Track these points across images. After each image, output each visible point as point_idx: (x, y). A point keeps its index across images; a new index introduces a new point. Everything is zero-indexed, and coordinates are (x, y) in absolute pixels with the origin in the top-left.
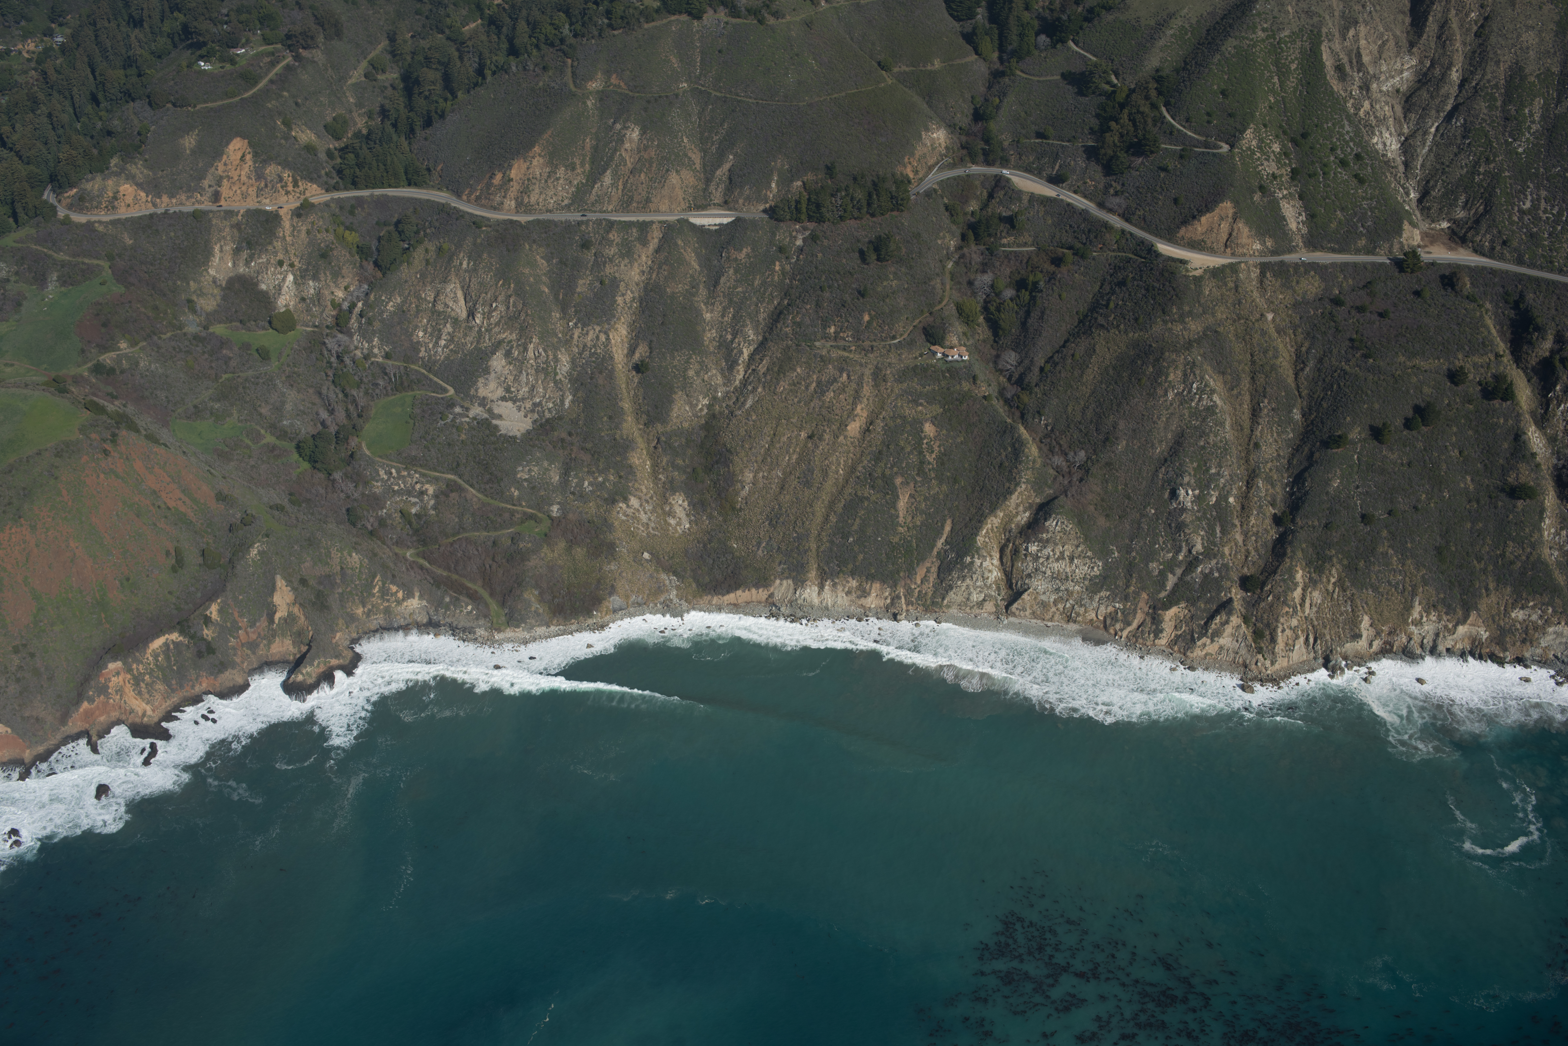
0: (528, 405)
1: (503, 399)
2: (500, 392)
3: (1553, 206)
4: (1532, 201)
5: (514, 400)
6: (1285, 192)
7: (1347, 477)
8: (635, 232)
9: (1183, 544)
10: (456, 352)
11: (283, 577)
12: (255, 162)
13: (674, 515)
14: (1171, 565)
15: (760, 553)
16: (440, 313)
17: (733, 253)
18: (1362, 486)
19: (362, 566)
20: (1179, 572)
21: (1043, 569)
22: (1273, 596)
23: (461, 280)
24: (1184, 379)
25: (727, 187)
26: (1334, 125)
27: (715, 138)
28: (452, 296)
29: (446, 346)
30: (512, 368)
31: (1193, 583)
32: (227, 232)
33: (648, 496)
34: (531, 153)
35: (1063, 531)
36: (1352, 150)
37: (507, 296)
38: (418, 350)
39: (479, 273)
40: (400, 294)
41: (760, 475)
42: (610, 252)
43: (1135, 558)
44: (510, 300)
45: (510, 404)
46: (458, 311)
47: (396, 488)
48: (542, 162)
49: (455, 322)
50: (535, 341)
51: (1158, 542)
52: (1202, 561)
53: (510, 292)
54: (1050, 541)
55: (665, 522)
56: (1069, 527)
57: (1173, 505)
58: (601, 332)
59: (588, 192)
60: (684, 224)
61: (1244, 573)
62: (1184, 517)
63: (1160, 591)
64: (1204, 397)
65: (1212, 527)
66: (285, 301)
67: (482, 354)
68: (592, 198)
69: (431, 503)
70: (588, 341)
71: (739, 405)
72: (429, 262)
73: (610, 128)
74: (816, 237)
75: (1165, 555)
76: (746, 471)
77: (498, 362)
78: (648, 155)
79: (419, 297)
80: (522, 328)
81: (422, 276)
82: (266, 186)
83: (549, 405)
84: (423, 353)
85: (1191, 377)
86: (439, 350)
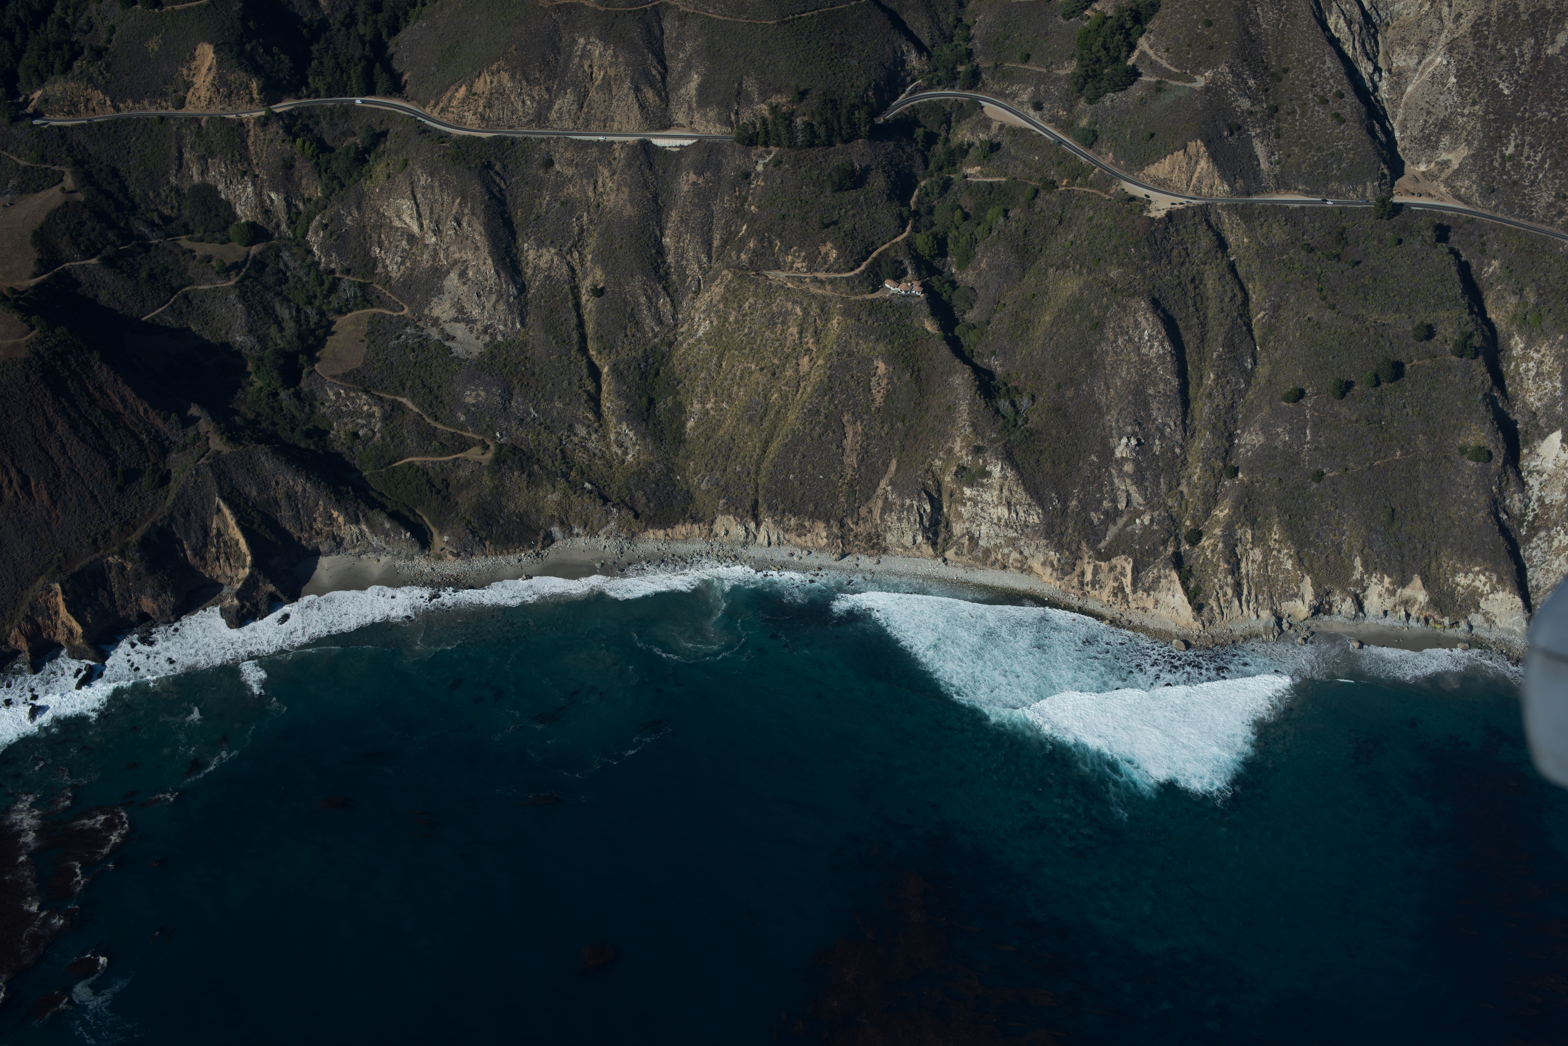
0: (479, 327)
1: (456, 320)
3: (1536, 152)
4: (1516, 146)
5: (467, 321)
6: (1258, 130)
7: (1297, 432)
8: (594, 152)
9: (1125, 495)
10: (412, 270)
11: (225, 500)
12: (218, 69)
13: (621, 445)
14: (1112, 515)
15: (703, 486)
16: (398, 228)
17: (692, 177)
18: (1312, 442)
19: (304, 490)
20: (1121, 522)
21: (982, 514)
22: (1212, 551)
23: (419, 196)
24: (1137, 325)
25: (690, 108)
26: (1316, 60)
27: (681, 55)
28: (409, 212)
29: (403, 263)
30: (465, 288)
31: (1133, 534)
32: (188, 140)
33: (596, 424)
34: (494, 68)
35: (1005, 477)
36: (1332, 87)
37: (463, 215)
38: (375, 266)
39: (437, 191)
40: (359, 208)
41: (709, 406)
42: (569, 172)
43: (1077, 506)
44: (466, 218)
45: (462, 325)
46: (415, 228)
47: (344, 409)
48: (505, 76)
49: (412, 238)
50: (489, 261)
51: (1101, 491)
52: (1143, 513)
53: (466, 211)
54: (991, 486)
55: (610, 451)
56: (1010, 473)
57: (1118, 454)
58: (557, 254)
59: (550, 108)
60: (646, 147)
61: (1187, 527)
62: (1128, 468)
63: (1100, 542)
64: (1156, 344)
65: (1157, 478)
66: (244, 212)
67: (438, 273)
68: (553, 115)
69: (378, 425)
70: (543, 263)
71: (691, 333)
72: (389, 176)
73: (574, 42)
74: (778, 163)
75: (1106, 504)
76: (695, 402)
77: (452, 280)
78: (612, 72)
79: (378, 212)
80: (477, 248)
81: (381, 190)
82: (230, 95)
83: (501, 327)
84: (379, 269)
85: (1144, 324)
86: (395, 267)
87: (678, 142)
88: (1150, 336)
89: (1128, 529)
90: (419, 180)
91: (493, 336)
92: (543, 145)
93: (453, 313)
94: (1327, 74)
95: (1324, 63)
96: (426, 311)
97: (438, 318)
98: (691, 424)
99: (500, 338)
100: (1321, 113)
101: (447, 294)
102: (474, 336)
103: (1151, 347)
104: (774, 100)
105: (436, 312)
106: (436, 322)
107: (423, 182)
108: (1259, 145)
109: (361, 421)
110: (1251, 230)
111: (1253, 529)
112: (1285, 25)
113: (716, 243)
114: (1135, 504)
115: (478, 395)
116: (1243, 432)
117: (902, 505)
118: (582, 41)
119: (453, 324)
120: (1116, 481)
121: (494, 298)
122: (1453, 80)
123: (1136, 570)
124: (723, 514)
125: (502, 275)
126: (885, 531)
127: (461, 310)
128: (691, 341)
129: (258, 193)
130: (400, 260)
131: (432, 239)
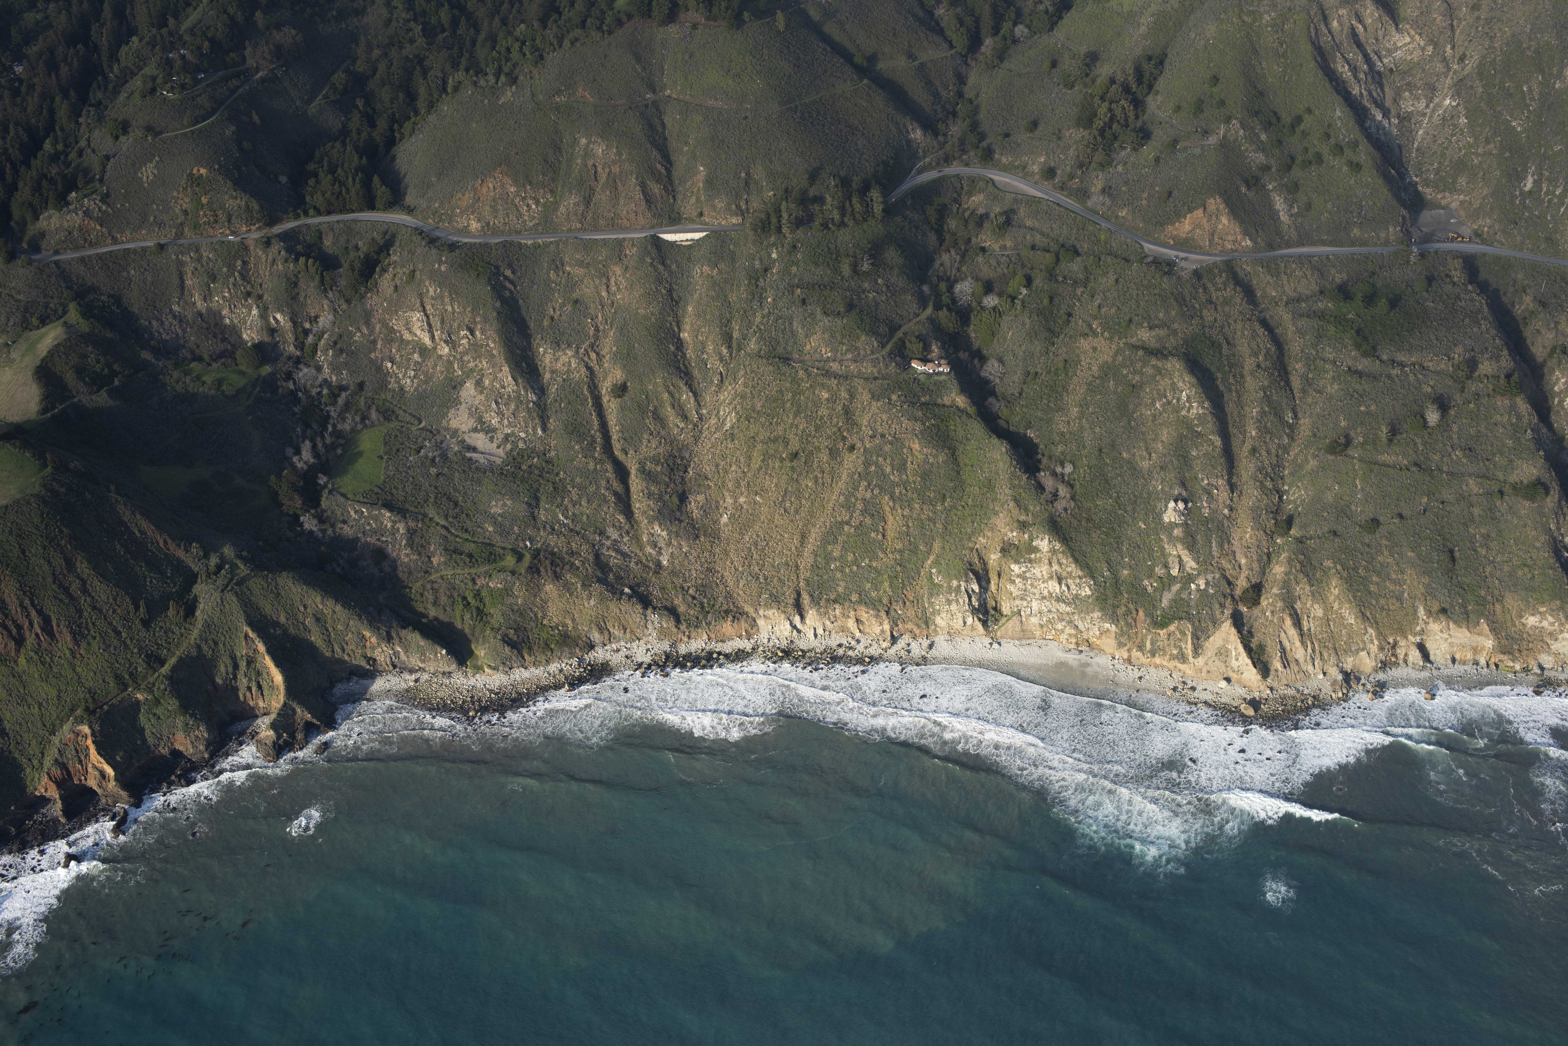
0: (500, 436)
1: (475, 430)
2: (471, 423)
3: (1556, 187)
4: (1535, 182)
5: (487, 431)
6: (1276, 184)
7: (1347, 482)
8: (605, 250)
10: (426, 382)
11: (253, 627)
13: (655, 545)
14: (1167, 582)
16: (408, 342)
17: (706, 269)
18: (1363, 492)
19: (334, 612)
20: (1175, 588)
21: (1033, 590)
22: (1273, 610)
23: (428, 307)
24: (1174, 386)
25: (698, 200)
26: (1325, 110)
27: (685, 148)
28: (419, 324)
29: (416, 376)
30: (483, 397)
31: (1189, 600)
32: (189, 267)
33: (627, 527)
34: (497, 173)
35: (1052, 551)
36: (1345, 136)
37: (475, 323)
38: (387, 382)
39: (447, 300)
40: (368, 323)
41: (742, 500)
42: (580, 272)
43: (1128, 575)
44: (479, 327)
45: (481, 436)
46: (427, 340)
47: (368, 528)
48: (508, 181)
49: (424, 351)
50: (506, 369)
51: (1152, 558)
52: (1197, 577)
53: (478, 319)
54: (1039, 561)
55: (644, 553)
56: (1058, 546)
57: (1166, 520)
58: (573, 356)
59: (556, 210)
60: (657, 243)
61: (1243, 588)
62: (1178, 532)
63: (1155, 609)
64: (1195, 404)
65: (1207, 542)
66: (250, 336)
67: (453, 384)
68: (560, 217)
70: (560, 366)
71: (717, 427)
72: (396, 289)
73: (576, 142)
74: (792, 249)
75: (1159, 571)
76: (727, 497)
77: (469, 390)
78: (616, 169)
79: (387, 326)
80: (492, 356)
81: (389, 304)
83: (522, 435)
84: (392, 384)
85: (1181, 385)
86: (408, 381)
87: (689, 236)
88: (1188, 397)
89: (1184, 594)
90: (428, 291)
91: (515, 444)
94: (1339, 124)
95: (1334, 112)
96: (444, 423)
97: (456, 430)
98: (724, 519)
99: (521, 445)
100: (1336, 162)
101: (464, 405)
102: (495, 445)
103: (1191, 408)
105: (454, 424)
106: (455, 433)
107: (431, 292)
108: (1277, 198)
111: (1311, 585)
113: (735, 334)
114: (1188, 569)
115: (504, 505)
117: (950, 587)
118: (584, 141)
119: (472, 434)
120: (1167, 546)
121: (513, 406)
122: (1463, 120)
123: (1194, 635)
124: (766, 608)
125: (520, 381)
126: (934, 614)
127: (480, 420)
129: (263, 316)
130: (413, 373)
131: (445, 350)
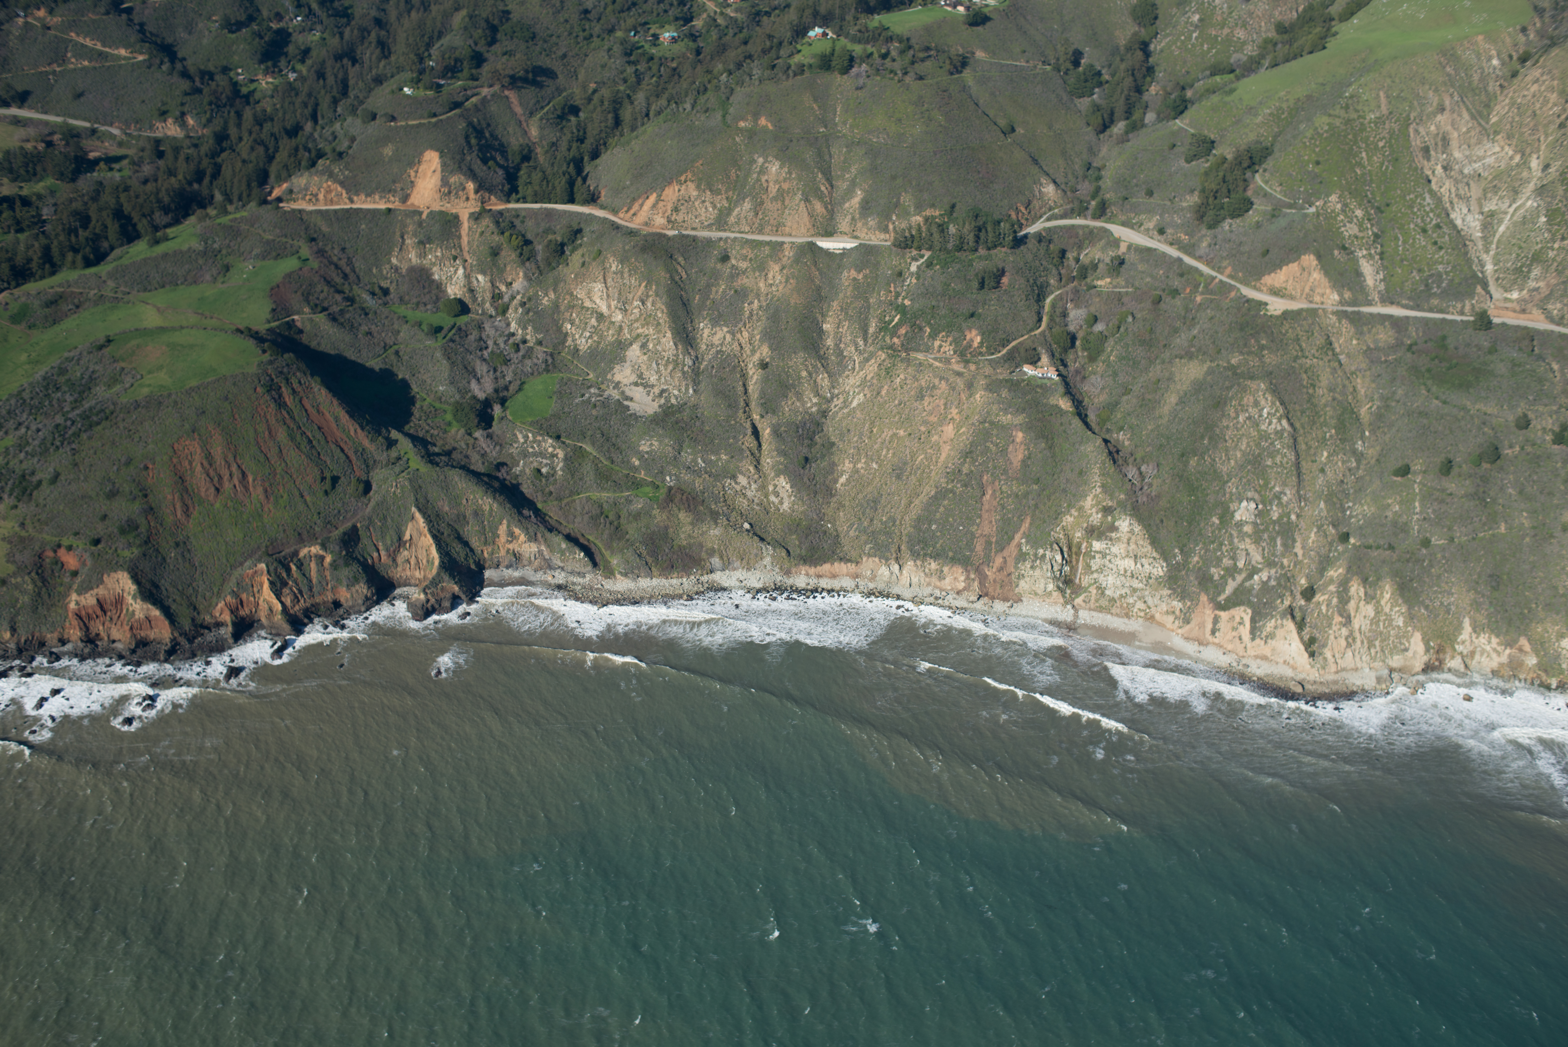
0: (657, 390)
1: (636, 384)
5: (646, 386)
6: (1365, 252)
7: (1406, 503)
8: (767, 250)
9: (1244, 553)
10: (599, 343)
11: (420, 510)
12: (442, 171)
13: (777, 495)
14: (1232, 571)
15: (852, 533)
16: (588, 309)
17: (853, 274)
18: (1421, 513)
19: (491, 509)
20: (1239, 578)
21: (1110, 566)
22: (1328, 605)
23: (609, 280)
24: (1256, 404)
25: (853, 219)
26: (1416, 197)
27: (847, 176)
28: (600, 294)
29: (590, 337)
30: (645, 358)
31: (1250, 590)
32: (411, 228)
33: (756, 476)
34: (683, 178)
35: (1132, 532)
36: (1432, 220)
37: (648, 296)
38: (564, 340)
39: (626, 275)
40: (555, 291)
41: (859, 466)
42: (743, 265)
43: (1198, 562)
44: (651, 299)
45: (641, 389)
46: (604, 309)
47: (531, 450)
48: (691, 186)
49: (600, 317)
50: (669, 335)
51: (1221, 550)
52: (1260, 570)
53: (651, 293)
54: (1119, 539)
55: (768, 500)
56: (1137, 528)
57: (1237, 517)
58: (728, 332)
59: (729, 214)
60: (812, 246)
61: (1302, 586)
62: (1248, 529)
63: (1219, 594)
64: (1274, 421)
65: (1273, 540)
66: (454, 290)
67: (621, 346)
68: (732, 219)
69: (561, 465)
70: (716, 340)
71: (846, 404)
72: (583, 264)
73: (754, 161)
74: (929, 264)
75: (1227, 562)
76: (847, 461)
77: (634, 352)
78: (785, 186)
79: (572, 294)
80: (659, 324)
81: (576, 276)
82: (450, 192)
83: (676, 392)
84: (569, 342)
85: (1263, 402)
86: (584, 340)
87: (841, 245)
88: (1269, 414)
89: (1247, 584)
90: (611, 267)
91: (668, 400)
92: (722, 244)
93: (633, 378)
94: (1427, 209)
95: (1424, 199)
96: (609, 376)
97: (619, 382)
98: (843, 480)
99: (673, 401)
100: (1421, 240)
101: (628, 363)
102: (650, 398)
103: (1270, 423)
104: (928, 212)
105: (618, 378)
106: (617, 385)
107: (614, 268)
108: (1365, 264)
109: (545, 461)
110: (1360, 334)
111: (1365, 587)
112: (1387, 168)
113: (871, 330)
114: (1253, 562)
115: (651, 445)
116: (1354, 504)
117: (1036, 555)
118: (761, 160)
119: (633, 387)
120: (1236, 540)
121: (670, 367)
122: (1543, 219)
123: (1253, 620)
124: (869, 555)
125: (680, 347)
126: (1019, 578)
127: (640, 376)
128: (846, 411)
129: (467, 276)
130: (588, 334)
131: (618, 317)
